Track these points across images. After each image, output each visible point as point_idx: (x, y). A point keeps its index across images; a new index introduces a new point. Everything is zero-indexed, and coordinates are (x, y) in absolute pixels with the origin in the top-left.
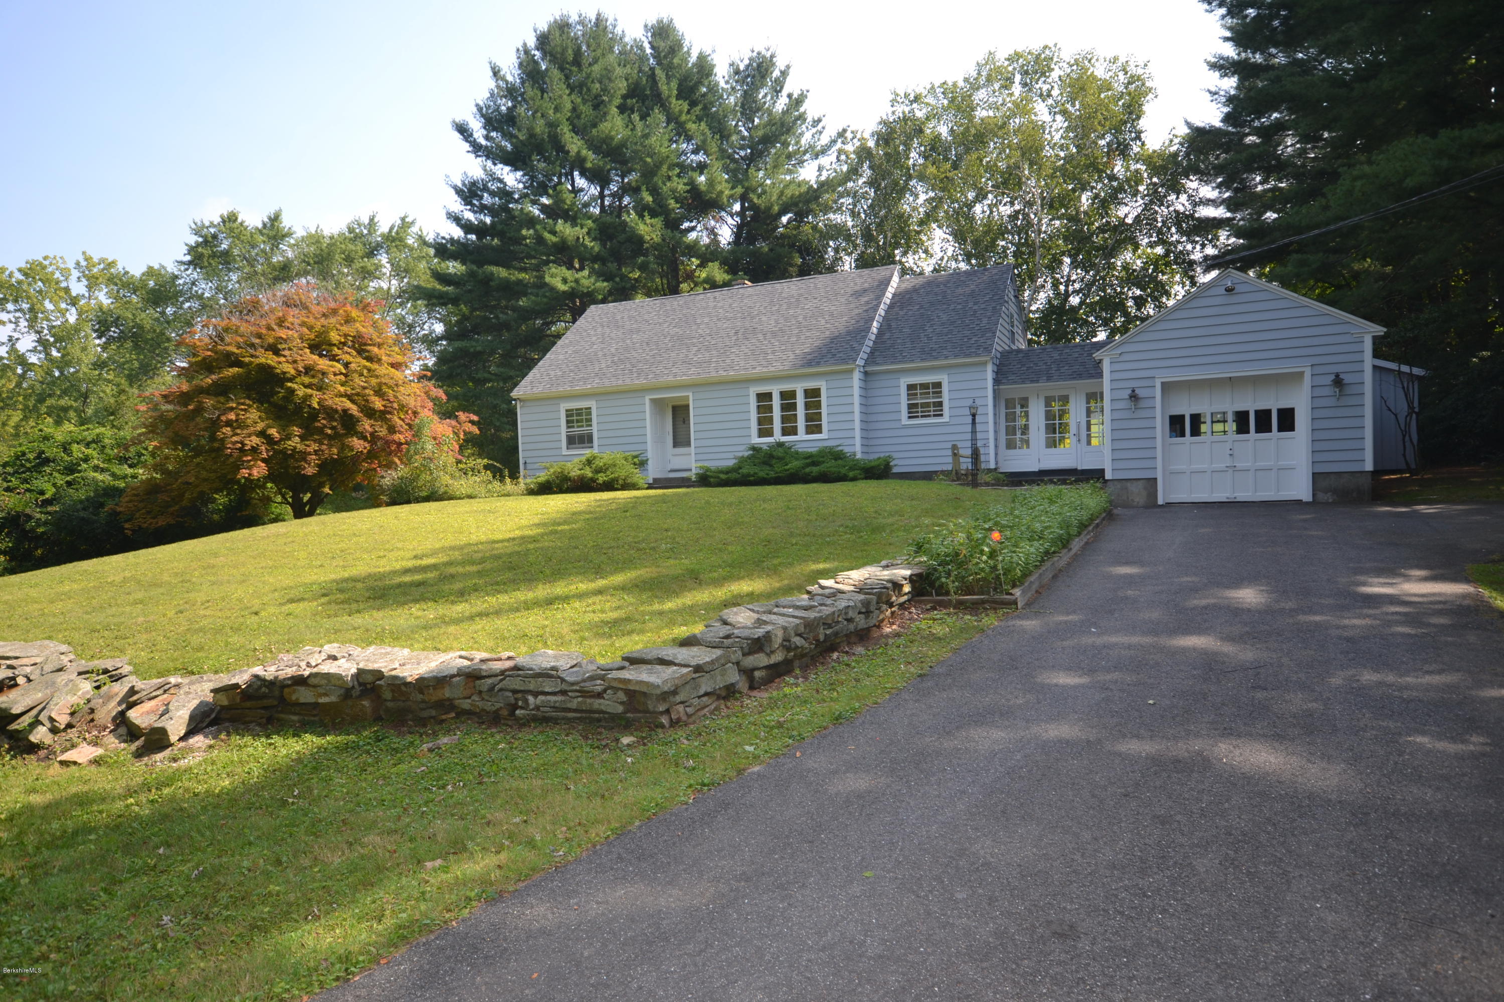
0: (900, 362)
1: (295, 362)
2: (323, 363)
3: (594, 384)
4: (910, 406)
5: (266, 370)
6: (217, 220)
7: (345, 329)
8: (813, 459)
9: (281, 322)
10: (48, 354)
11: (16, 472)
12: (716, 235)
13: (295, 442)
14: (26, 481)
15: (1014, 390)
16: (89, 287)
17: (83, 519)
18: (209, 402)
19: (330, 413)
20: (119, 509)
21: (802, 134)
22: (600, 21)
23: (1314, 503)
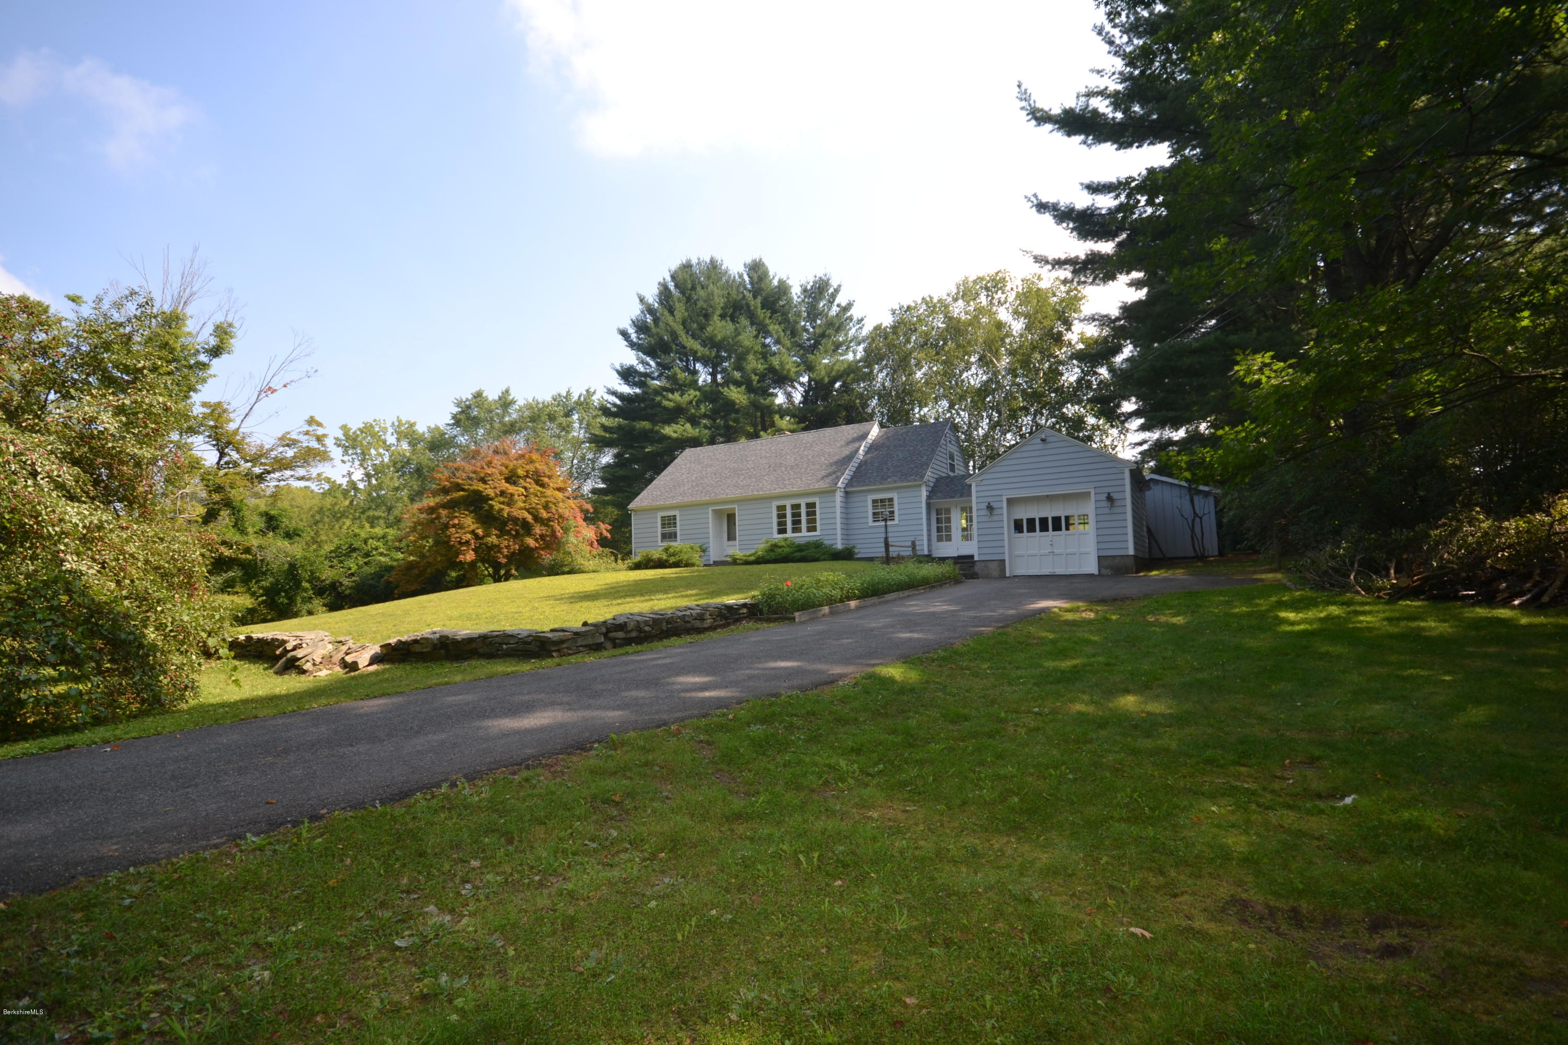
0: (867, 485)
1: (495, 488)
2: (511, 489)
3: (678, 500)
4: (874, 514)
5: (477, 493)
6: (470, 397)
7: (528, 467)
8: (800, 548)
9: (489, 464)
10: (370, 482)
11: (337, 556)
12: (792, 397)
13: (493, 539)
14: (341, 562)
15: (942, 503)
16: (398, 440)
17: (371, 585)
18: (444, 512)
19: (515, 520)
20: (391, 579)
21: (850, 329)
22: (713, 261)
23: (1100, 574)
